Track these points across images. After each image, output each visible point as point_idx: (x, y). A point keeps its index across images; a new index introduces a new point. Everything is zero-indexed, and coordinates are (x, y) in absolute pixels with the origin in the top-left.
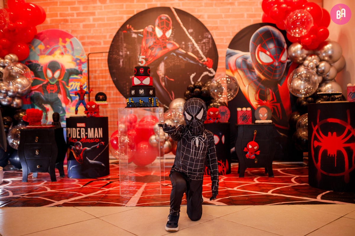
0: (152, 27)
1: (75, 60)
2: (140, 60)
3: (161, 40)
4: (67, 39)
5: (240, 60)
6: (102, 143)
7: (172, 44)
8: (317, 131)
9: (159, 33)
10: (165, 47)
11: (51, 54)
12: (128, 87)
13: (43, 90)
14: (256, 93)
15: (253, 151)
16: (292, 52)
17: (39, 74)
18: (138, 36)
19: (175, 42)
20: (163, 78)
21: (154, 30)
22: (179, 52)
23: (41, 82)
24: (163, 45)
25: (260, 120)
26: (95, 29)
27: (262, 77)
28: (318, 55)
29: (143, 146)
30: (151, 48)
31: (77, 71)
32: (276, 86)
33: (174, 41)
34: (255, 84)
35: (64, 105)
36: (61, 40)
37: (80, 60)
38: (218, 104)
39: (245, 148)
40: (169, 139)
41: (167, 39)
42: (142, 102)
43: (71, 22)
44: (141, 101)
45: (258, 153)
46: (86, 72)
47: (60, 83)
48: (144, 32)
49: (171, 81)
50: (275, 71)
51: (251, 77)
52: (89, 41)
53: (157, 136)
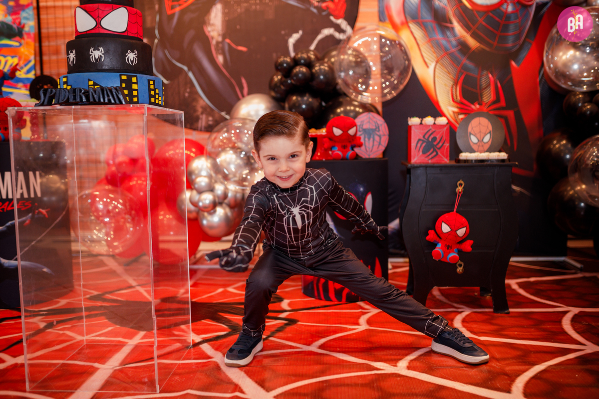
6: (40, 212)
14: (456, 83)
15: (452, 241)
20: (220, 45)
25: (472, 151)
27: (472, 43)
31: (9, 27)
32: (506, 67)
34: (454, 59)
38: (357, 109)
39: (431, 232)
40: (226, 201)
45: (467, 246)
46: (34, 31)
49: (241, 51)
50: (505, 28)
51: (444, 42)
53: (195, 192)
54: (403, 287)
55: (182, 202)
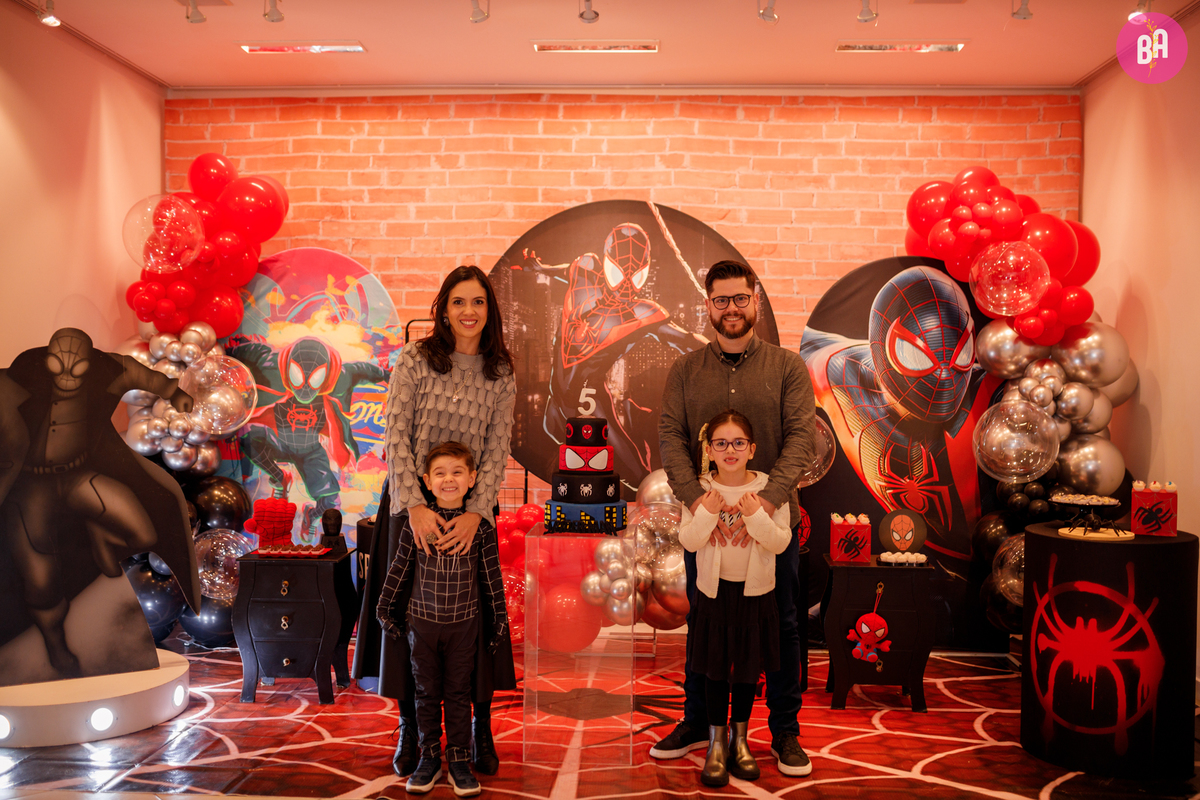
0: (593, 257)
1: (370, 340)
2: (583, 399)
3: (618, 295)
4: (349, 279)
5: (840, 362)
7: (649, 306)
8: (1048, 609)
9: (613, 274)
10: (630, 316)
11: (301, 318)
13: (277, 420)
14: (883, 455)
15: (872, 642)
16: (989, 346)
17: (266, 374)
18: (553, 281)
19: (658, 302)
20: (622, 405)
21: (599, 266)
22: (670, 331)
23: (272, 399)
24: (623, 309)
25: (894, 550)
26: (421, 238)
27: (902, 410)
28: (1059, 361)
29: (563, 601)
30: (589, 316)
31: (375, 370)
32: (940, 438)
33: (654, 300)
34: (881, 429)
35: (334, 466)
36: (331, 279)
37: (385, 340)
39: (852, 631)
41: (635, 292)
42: (588, 518)
43: (353, 218)
44: (586, 515)
45: (886, 646)
47: (325, 403)
48: (571, 271)
49: (644, 413)
50: (939, 395)
51: (871, 409)
52: (405, 272)
53: (606, 578)
54: (822, 684)
55: (588, 586)
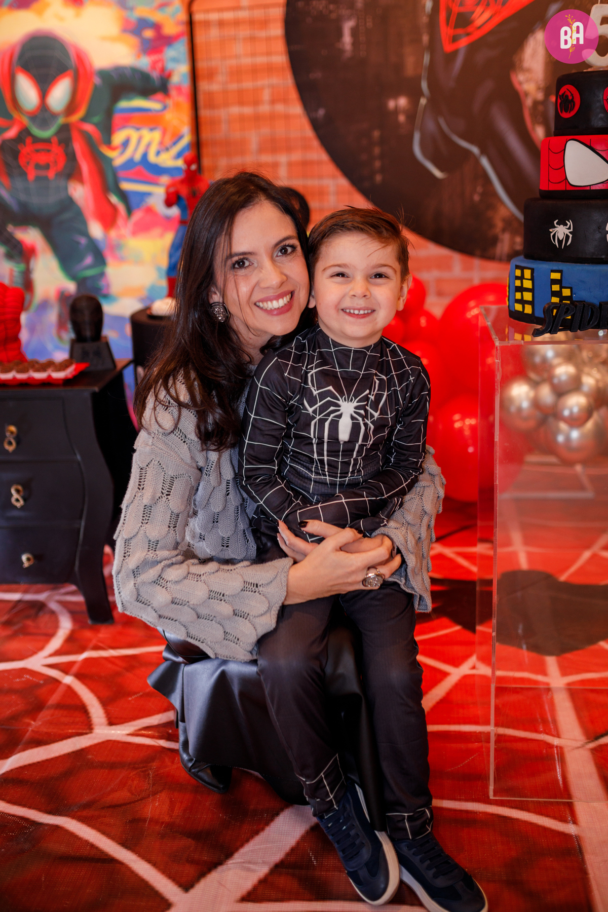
1: (135, 28)
12: (377, 151)
31: (144, 76)
35: (96, 230)
37: (157, 27)
46: (186, 84)
47: (75, 135)
53: (546, 394)
55: (511, 400)
